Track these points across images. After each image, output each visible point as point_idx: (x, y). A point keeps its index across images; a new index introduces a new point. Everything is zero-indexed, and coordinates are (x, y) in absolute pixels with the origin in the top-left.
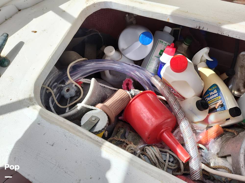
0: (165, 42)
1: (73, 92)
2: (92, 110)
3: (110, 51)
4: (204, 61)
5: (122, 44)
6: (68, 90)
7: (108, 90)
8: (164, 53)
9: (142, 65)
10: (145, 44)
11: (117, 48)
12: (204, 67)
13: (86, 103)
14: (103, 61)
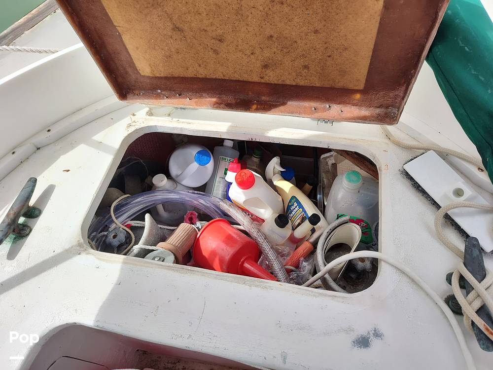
0: (229, 159)
1: (122, 237)
2: (153, 250)
3: (160, 180)
4: (278, 173)
5: (174, 169)
6: (115, 237)
7: (165, 231)
8: (228, 171)
9: (206, 191)
10: (202, 164)
11: (169, 176)
12: (279, 180)
13: (145, 244)
14: (154, 193)
